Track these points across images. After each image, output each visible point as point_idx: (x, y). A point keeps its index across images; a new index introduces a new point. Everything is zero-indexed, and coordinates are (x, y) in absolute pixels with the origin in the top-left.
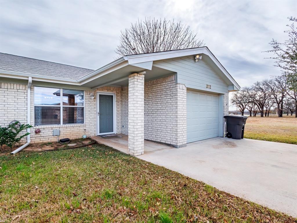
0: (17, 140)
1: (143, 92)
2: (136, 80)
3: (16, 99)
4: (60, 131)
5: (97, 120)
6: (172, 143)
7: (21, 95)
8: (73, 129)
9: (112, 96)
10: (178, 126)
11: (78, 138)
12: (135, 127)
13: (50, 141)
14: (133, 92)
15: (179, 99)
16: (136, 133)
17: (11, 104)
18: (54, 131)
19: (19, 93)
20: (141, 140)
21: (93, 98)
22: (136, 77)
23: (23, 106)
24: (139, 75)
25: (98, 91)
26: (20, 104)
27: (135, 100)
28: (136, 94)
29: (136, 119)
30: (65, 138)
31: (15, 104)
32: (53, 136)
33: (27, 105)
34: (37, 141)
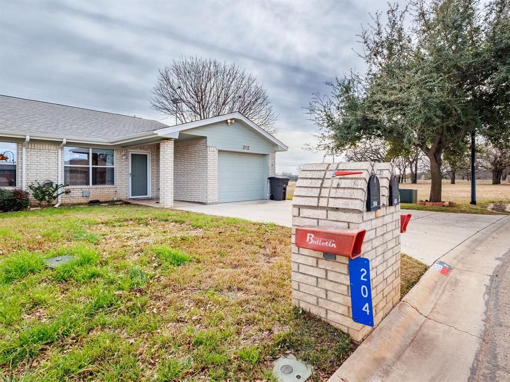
0: (55, 198)
1: (173, 155)
2: (166, 145)
3: (48, 159)
4: (89, 192)
5: (129, 182)
6: (203, 201)
7: (52, 155)
8: (103, 191)
9: (146, 155)
10: (208, 185)
11: (108, 200)
12: (165, 184)
13: (79, 202)
14: (164, 155)
15: (208, 160)
16: (166, 189)
17: (43, 164)
18: (84, 193)
19: (50, 153)
20: (171, 195)
21: (125, 157)
22: (166, 143)
23: (54, 166)
24: (168, 141)
25: (130, 150)
26: (51, 164)
27: (165, 161)
28: (166, 157)
29: (166, 177)
30: (94, 199)
31: (47, 164)
32: (83, 197)
33: (58, 165)
34: (67, 201)
